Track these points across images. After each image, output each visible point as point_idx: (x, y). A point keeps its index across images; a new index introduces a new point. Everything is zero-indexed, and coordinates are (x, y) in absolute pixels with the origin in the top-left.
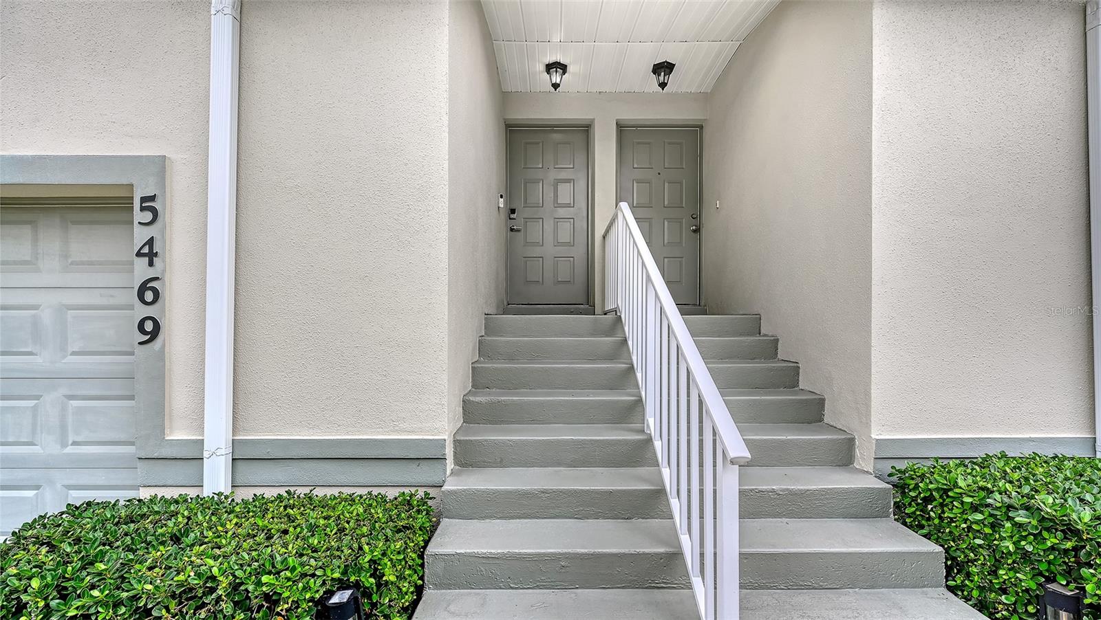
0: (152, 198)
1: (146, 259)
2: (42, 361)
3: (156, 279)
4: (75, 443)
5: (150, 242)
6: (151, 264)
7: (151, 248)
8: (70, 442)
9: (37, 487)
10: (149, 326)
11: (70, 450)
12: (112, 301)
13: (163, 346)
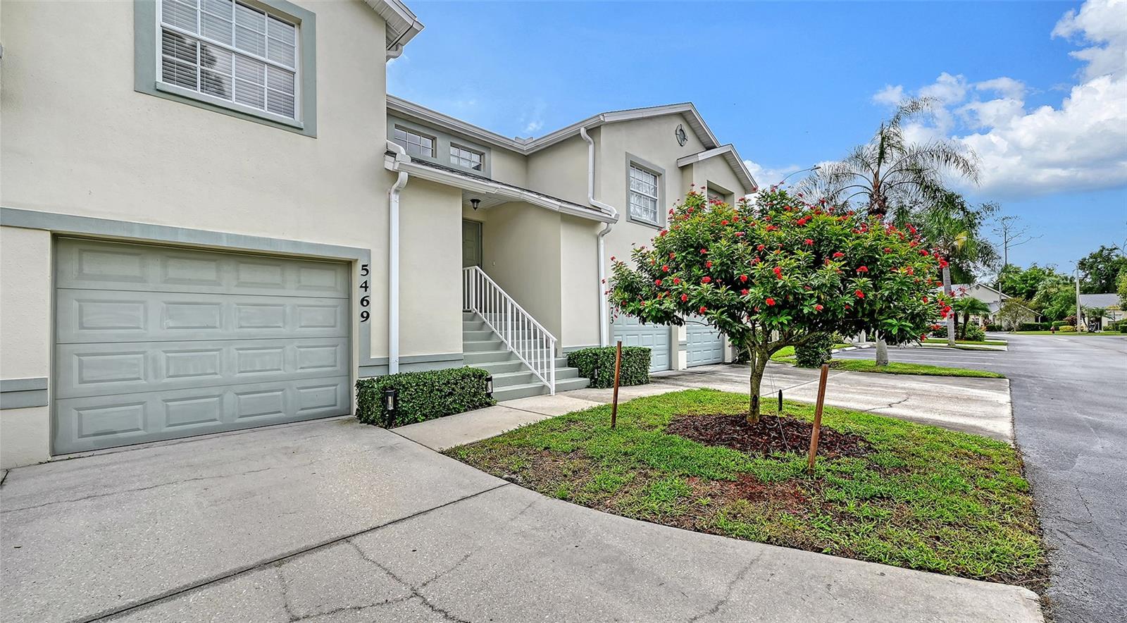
0: (366, 266)
1: (364, 289)
2: (285, 331)
3: (368, 296)
4: (301, 368)
5: (366, 282)
6: (366, 291)
7: (366, 285)
8: (299, 367)
9: (282, 390)
10: (365, 315)
11: (299, 371)
12: (320, 304)
13: (370, 324)
